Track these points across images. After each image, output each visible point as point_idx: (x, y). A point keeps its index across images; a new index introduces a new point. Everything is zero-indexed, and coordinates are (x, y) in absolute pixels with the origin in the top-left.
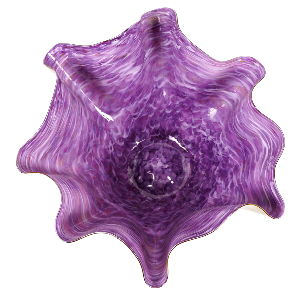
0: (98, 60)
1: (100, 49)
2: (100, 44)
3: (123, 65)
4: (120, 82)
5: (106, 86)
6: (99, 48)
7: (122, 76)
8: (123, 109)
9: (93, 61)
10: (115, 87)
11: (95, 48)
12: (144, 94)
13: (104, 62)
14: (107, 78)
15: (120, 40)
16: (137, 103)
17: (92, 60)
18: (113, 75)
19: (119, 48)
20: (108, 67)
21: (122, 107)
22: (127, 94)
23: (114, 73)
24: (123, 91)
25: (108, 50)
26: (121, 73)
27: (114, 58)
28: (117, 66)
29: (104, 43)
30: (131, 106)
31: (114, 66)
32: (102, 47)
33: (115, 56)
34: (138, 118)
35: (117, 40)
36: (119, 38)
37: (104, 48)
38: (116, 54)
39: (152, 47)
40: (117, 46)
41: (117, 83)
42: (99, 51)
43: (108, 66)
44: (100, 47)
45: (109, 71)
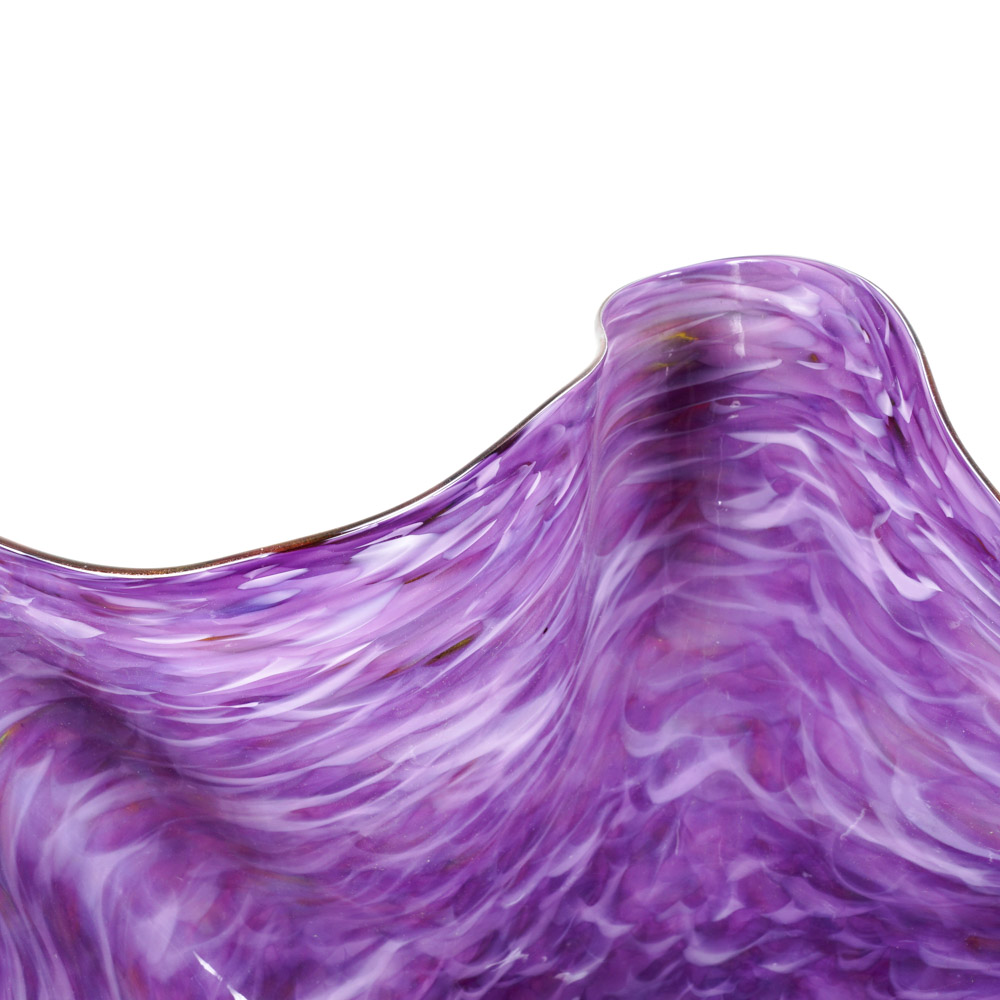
0: (223, 679)
1: (239, 606)
2: (241, 568)
3: (436, 706)
4: (394, 813)
5: (282, 834)
6: (234, 595)
7: (411, 778)
8: (392, 947)
9: (179, 679)
10: (349, 841)
11: (199, 593)
12: (550, 850)
13: (273, 692)
14: (285, 791)
15: (442, 532)
16: (496, 909)
17: (165, 670)
18: (341, 774)
19: (422, 590)
20: (307, 728)
21: (386, 936)
22: (437, 871)
23: (350, 767)
24: (411, 859)
26: (407, 762)
27: (369, 669)
28: (387, 717)
29: (288, 555)
30: (454, 928)
31: (358, 717)
32: (264, 590)
33: (376, 653)
34: (493, 989)
35: (414, 532)
36: (426, 516)
37: (279, 596)
38: (383, 639)
39: (643, 532)
40: (409, 580)
41: (367, 817)
42: (230, 615)
43: (306, 721)
44: (244, 586)
45: (314, 755)
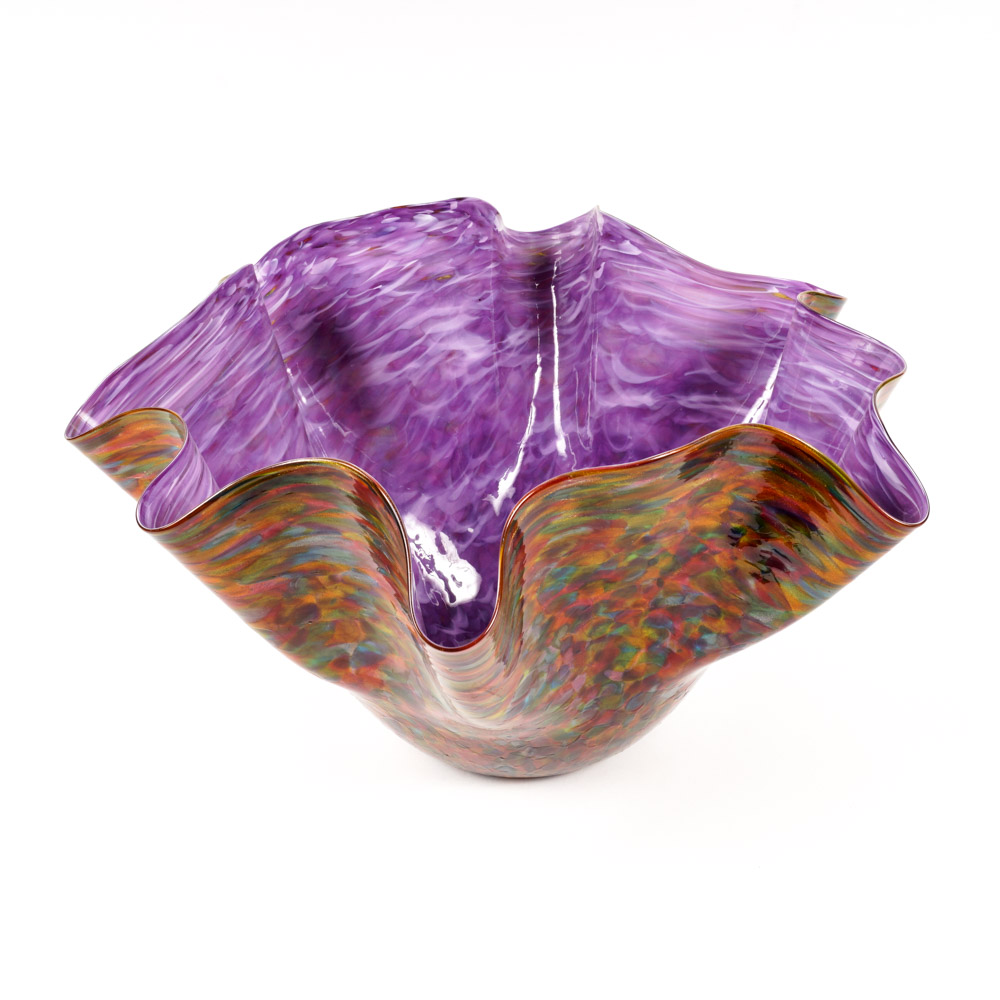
0: (373, 271)
1: (380, 232)
2: (383, 214)
3: (439, 306)
4: (425, 371)
5: (384, 385)
6: (379, 226)
7: (432, 346)
8: (425, 498)
9: (358, 276)
10: (407, 389)
11: (370, 224)
12: (494, 463)
13: (387, 279)
14: (388, 348)
15: (440, 220)
16: (470, 487)
17: (355, 272)
18: (406, 335)
19: (433, 242)
20: (398, 302)
21: (422, 490)
22: (443, 430)
23: (410, 331)
24: (431, 410)
25: (402, 239)
26: (430, 336)
27: (417, 273)
28: (422, 304)
29: (394, 211)
30: (452, 491)
31: (412, 300)
32: (388, 225)
33: (419, 266)
34: (470, 546)
35: (432, 214)
36: (437, 209)
37: (392, 229)
38: (422, 260)
40: (429, 234)
41: (416, 370)
42: (378, 236)
43: (396, 298)
44: (384, 221)
45: (398, 321)
